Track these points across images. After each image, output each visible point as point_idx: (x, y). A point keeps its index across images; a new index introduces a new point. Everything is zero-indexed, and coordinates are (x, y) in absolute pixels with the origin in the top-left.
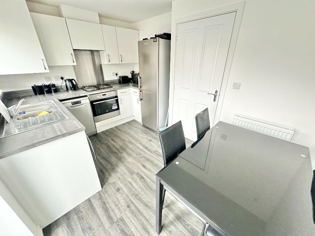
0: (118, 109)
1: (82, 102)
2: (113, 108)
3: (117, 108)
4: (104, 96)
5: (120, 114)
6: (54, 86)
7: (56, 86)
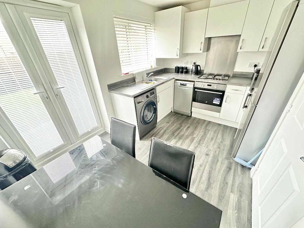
0: (220, 105)
1: (188, 85)
2: (214, 102)
3: (219, 103)
4: (208, 86)
5: (219, 112)
6: (186, 68)
7: (188, 69)
